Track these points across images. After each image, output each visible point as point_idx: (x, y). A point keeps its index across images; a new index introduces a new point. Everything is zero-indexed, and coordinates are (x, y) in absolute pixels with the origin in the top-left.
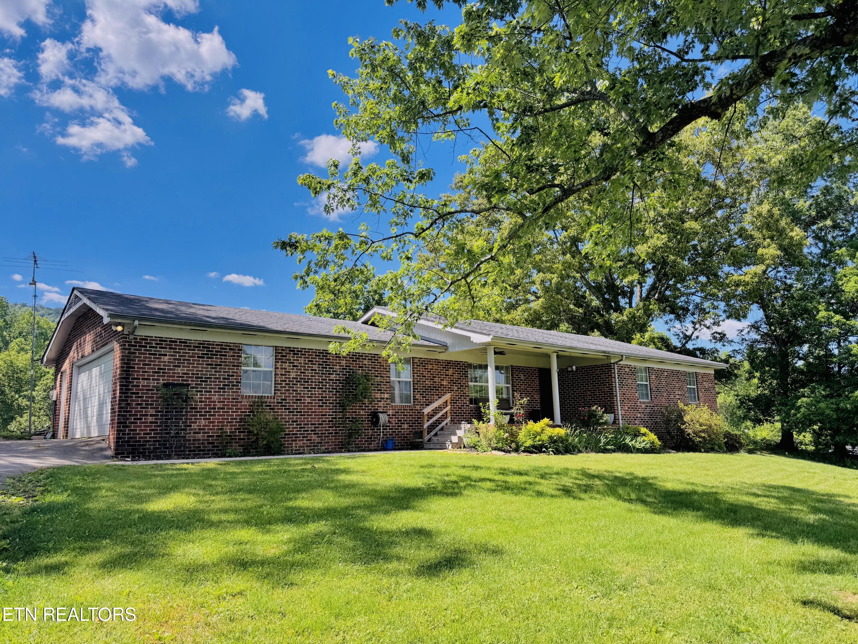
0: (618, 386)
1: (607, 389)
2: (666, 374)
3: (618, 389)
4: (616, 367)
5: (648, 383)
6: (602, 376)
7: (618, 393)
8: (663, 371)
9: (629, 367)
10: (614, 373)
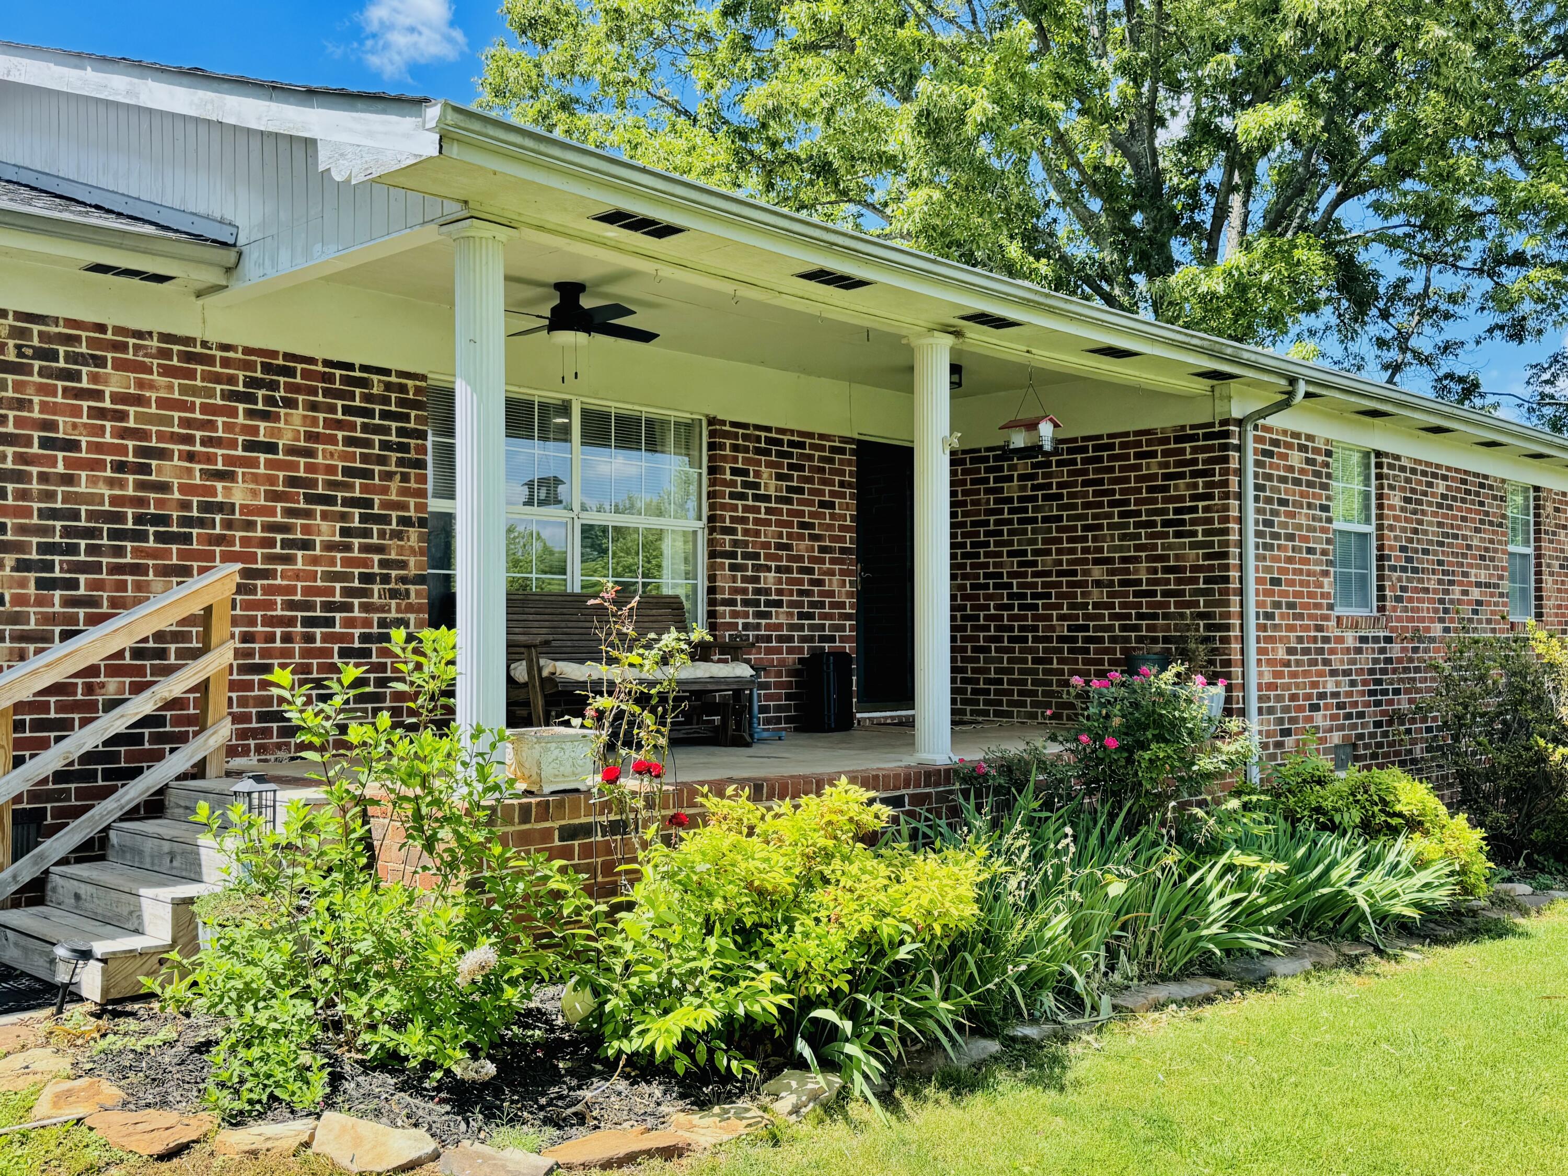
0: (1251, 540)
1: (1194, 557)
2: (1441, 487)
3: (1251, 552)
4: (1251, 445)
5: (1371, 529)
6: (1180, 488)
7: (1251, 575)
8: (1433, 472)
9: (1304, 443)
10: (1240, 472)
